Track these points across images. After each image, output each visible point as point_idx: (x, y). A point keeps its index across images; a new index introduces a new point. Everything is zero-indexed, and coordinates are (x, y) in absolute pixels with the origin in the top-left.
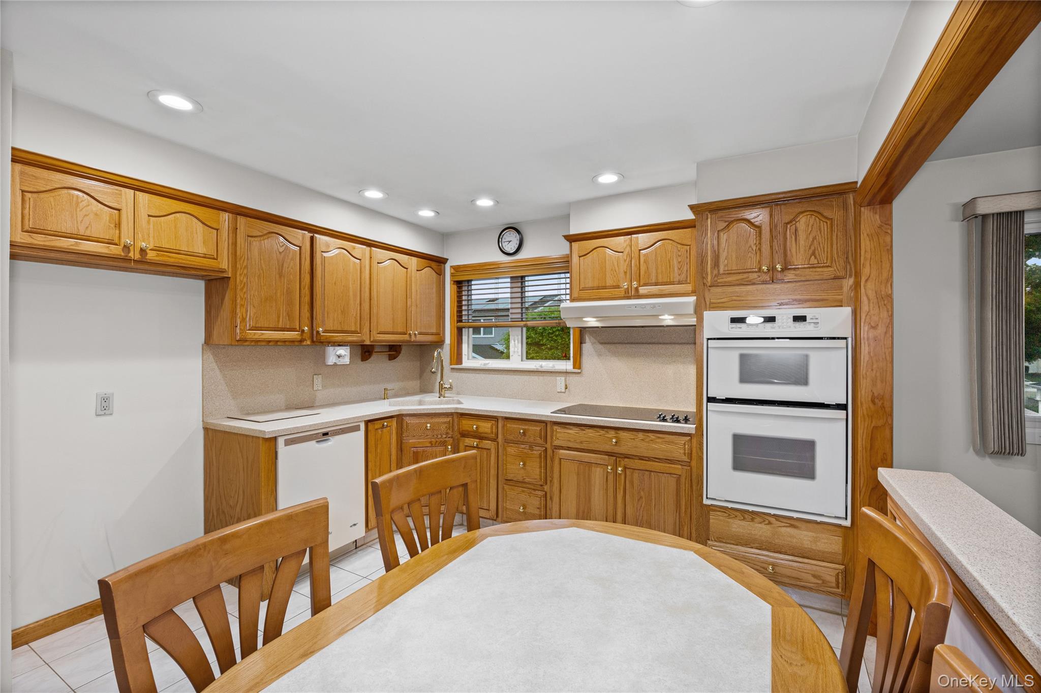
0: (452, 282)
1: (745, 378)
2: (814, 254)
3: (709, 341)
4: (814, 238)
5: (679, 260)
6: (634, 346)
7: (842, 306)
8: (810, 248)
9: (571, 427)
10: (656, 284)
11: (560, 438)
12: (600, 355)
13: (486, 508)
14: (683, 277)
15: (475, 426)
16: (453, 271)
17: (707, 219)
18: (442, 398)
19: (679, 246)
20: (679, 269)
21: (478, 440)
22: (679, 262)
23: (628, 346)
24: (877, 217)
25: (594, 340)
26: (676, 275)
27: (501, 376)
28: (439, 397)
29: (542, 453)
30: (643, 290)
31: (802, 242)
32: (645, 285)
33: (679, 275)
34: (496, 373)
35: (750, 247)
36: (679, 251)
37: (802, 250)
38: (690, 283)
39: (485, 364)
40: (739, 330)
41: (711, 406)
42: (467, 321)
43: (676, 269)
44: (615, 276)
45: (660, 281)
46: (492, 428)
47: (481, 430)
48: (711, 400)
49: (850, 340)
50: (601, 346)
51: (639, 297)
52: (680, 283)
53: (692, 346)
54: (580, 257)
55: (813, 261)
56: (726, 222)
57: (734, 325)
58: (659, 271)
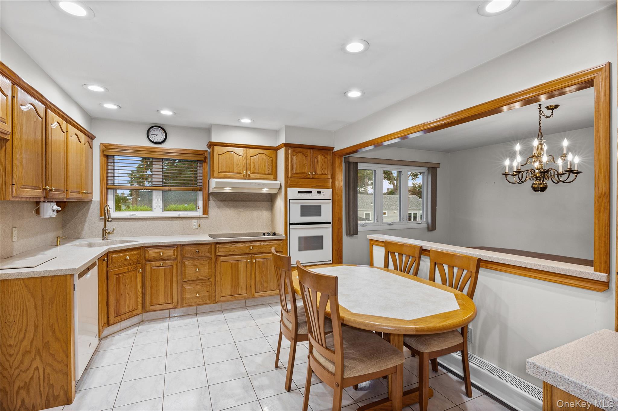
0: (102, 155)
1: (303, 215)
2: (323, 170)
3: (290, 200)
4: (323, 164)
5: (268, 164)
6: (238, 202)
7: (329, 189)
8: (322, 167)
9: (228, 244)
10: (258, 173)
11: (221, 251)
12: (219, 207)
13: (169, 303)
14: (270, 172)
15: (161, 253)
16: (103, 147)
17: (289, 150)
18: (105, 240)
19: (268, 157)
20: (268, 168)
21: (162, 262)
22: (268, 165)
23: (234, 202)
24: (339, 160)
25: (215, 199)
26: (267, 170)
27: (149, 222)
28: (103, 240)
29: (210, 261)
30: (252, 176)
31: (319, 165)
32: (253, 173)
33: (268, 170)
34: (145, 220)
35: (304, 164)
36: (268, 160)
37: (319, 167)
38: (272, 175)
39: (133, 215)
40: (301, 196)
41: (291, 227)
42: (112, 184)
43: (267, 167)
44: (238, 167)
45: (260, 172)
46: (174, 253)
47: (165, 255)
48: (291, 224)
49: (332, 200)
50: (219, 202)
51: (249, 178)
52: (268, 174)
53: (271, 202)
54: (218, 155)
55: (323, 172)
56: (296, 152)
57: (299, 194)
58: (260, 167)
